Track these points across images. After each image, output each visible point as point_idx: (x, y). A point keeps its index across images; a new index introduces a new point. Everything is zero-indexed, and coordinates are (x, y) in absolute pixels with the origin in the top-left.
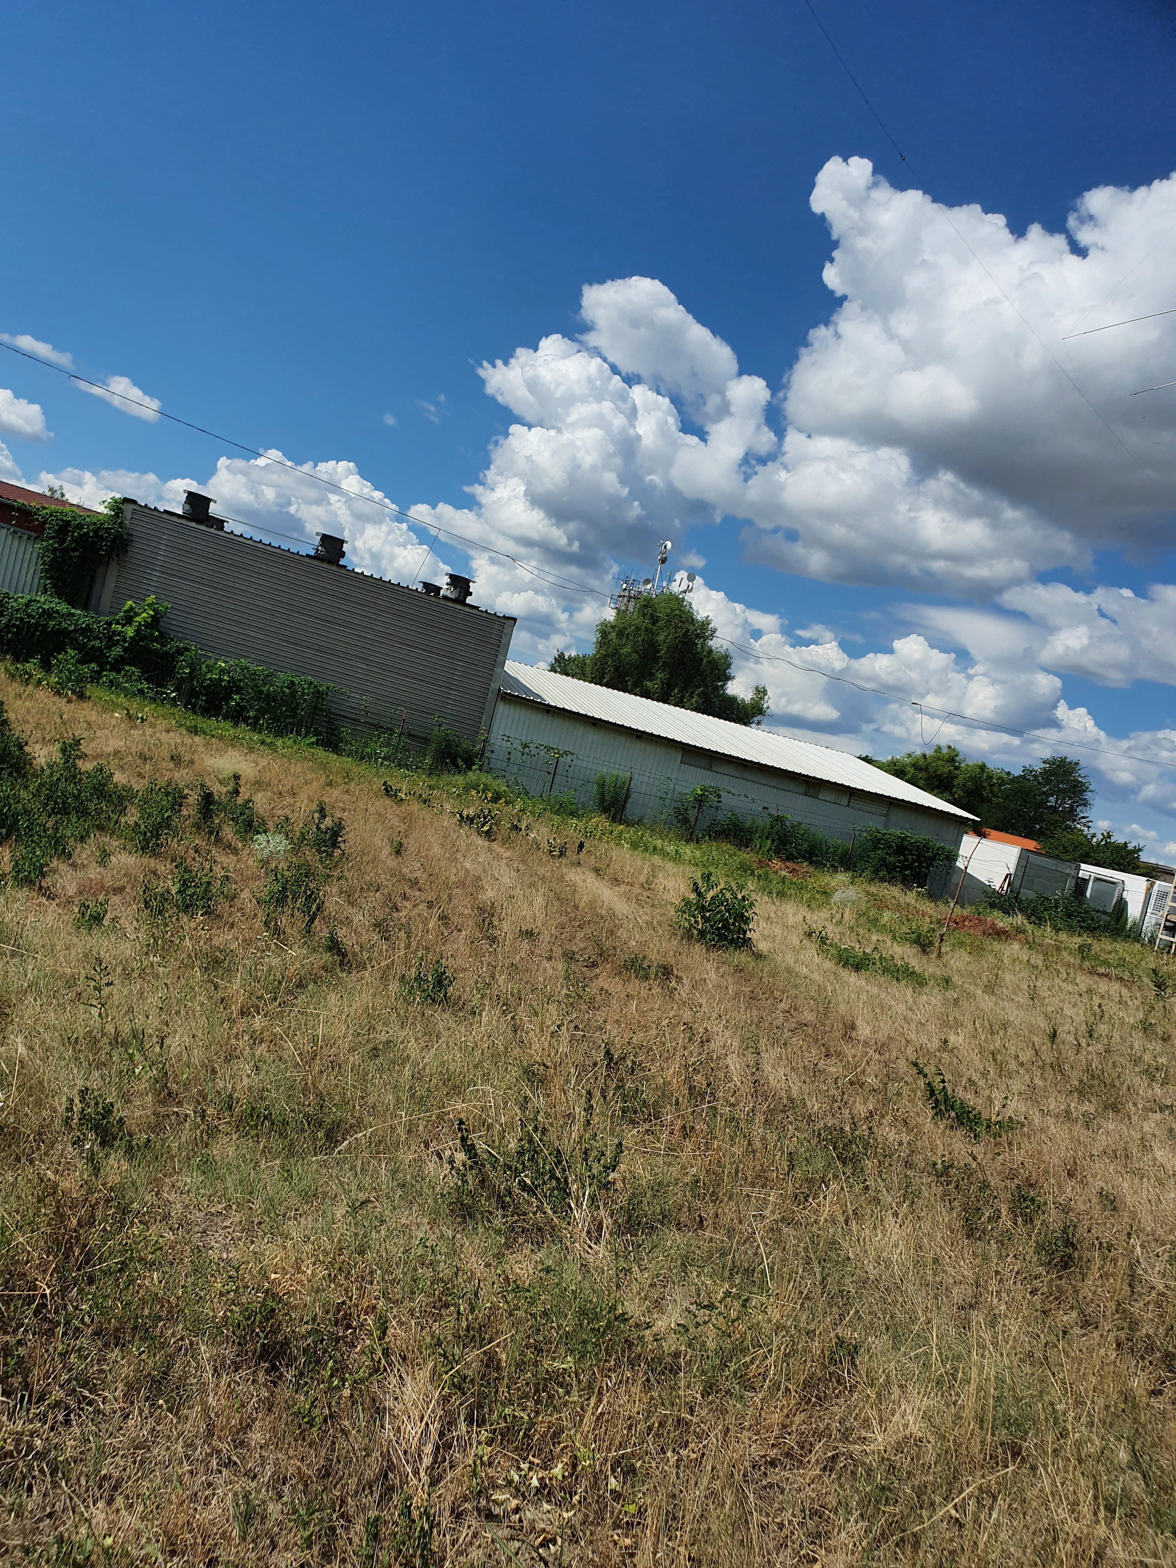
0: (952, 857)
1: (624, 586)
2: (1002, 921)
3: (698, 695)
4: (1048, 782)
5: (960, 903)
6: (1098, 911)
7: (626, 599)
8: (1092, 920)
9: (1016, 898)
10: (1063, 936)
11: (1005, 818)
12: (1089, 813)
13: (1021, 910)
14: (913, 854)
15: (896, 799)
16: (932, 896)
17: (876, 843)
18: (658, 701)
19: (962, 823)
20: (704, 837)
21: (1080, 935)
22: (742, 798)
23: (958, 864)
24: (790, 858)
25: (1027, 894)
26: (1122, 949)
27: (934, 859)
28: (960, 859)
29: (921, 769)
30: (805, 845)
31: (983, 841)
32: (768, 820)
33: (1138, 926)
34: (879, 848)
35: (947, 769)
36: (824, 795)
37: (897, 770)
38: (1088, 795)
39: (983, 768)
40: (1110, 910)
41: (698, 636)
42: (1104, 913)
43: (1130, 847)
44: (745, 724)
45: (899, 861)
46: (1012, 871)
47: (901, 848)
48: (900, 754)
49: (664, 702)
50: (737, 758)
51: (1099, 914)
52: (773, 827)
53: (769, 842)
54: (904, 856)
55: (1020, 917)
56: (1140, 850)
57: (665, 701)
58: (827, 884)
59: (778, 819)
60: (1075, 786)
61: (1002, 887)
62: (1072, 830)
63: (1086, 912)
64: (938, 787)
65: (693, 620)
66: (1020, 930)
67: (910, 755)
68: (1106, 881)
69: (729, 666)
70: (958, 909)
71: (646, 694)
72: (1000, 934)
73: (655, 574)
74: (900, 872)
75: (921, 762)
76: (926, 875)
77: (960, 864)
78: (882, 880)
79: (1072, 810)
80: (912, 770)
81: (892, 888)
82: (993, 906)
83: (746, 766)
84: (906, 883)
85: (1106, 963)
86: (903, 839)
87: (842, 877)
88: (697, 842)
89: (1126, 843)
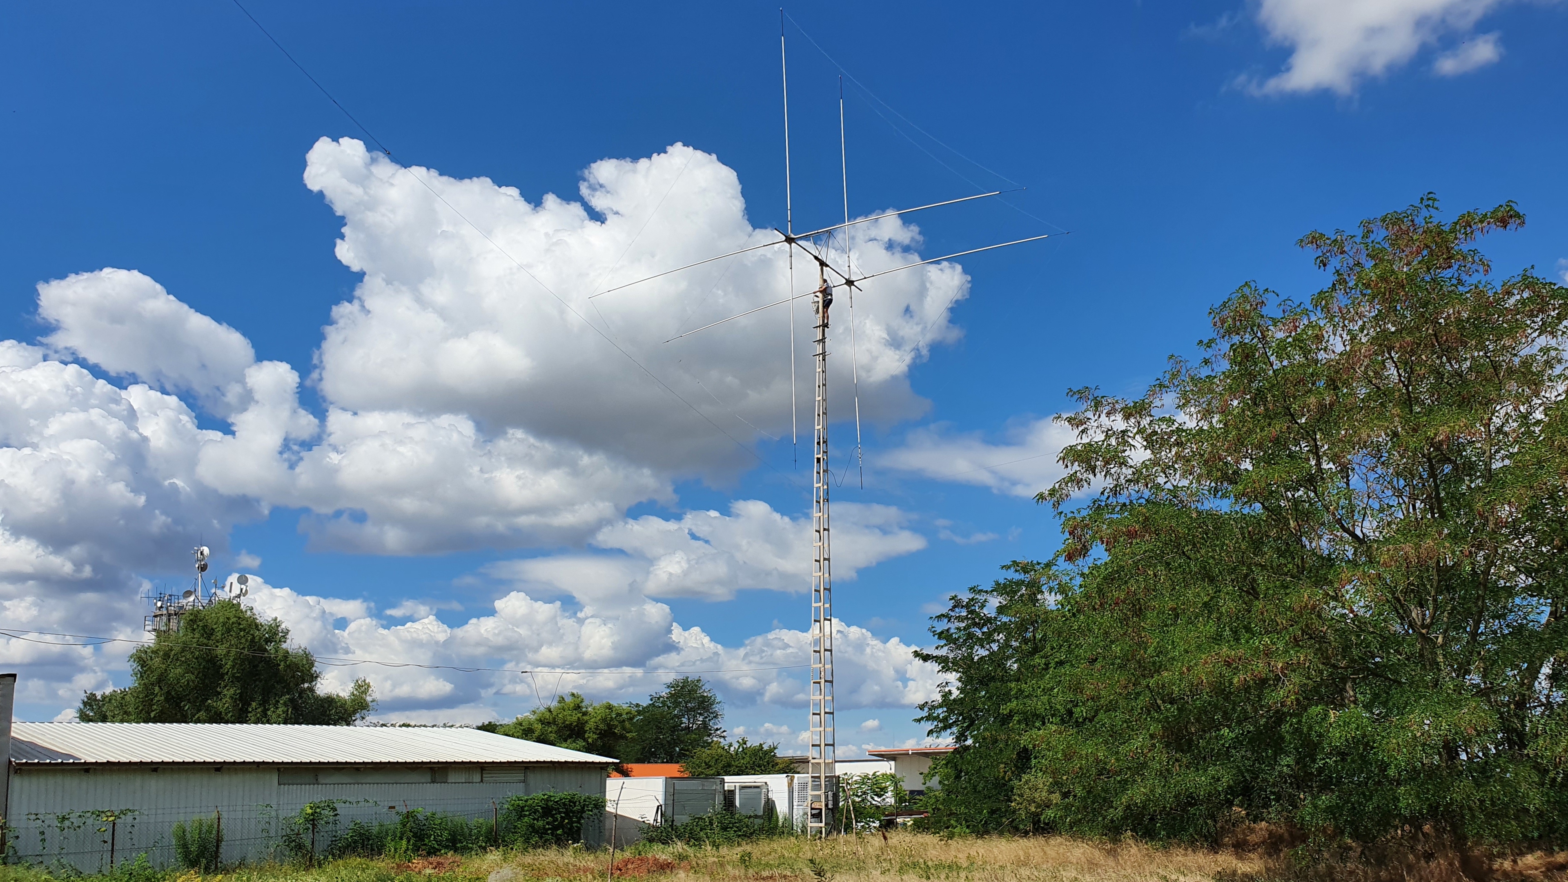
0: (600, 805)
1: (159, 604)
2: (662, 853)
3: (285, 704)
4: (677, 704)
5: (618, 846)
6: (750, 817)
7: (165, 618)
8: (747, 826)
9: (672, 826)
10: (724, 850)
11: (644, 748)
12: (720, 724)
13: (679, 837)
14: (560, 813)
15: (530, 762)
16: (589, 848)
17: (520, 812)
18: (233, 722)
19: (602, 768)
20: (326, 858)
21: (739, 845)
22: (362, 804)
23: (607, 809)
24: (432, 852)
25: (682, 819)
26: (779, 846)
27: (582, 811)
28: (608, 804)
29: (549, 723)
30: (446, 833)
31: (627, 781)
32: (397, 819)
33: (789, 820)
34: (525, 816)
35: (575, 717)
36: (452, 777)
37: (525, 732)
38: (716, 708)
39: (610, 707)
40: (761, 813)
41: (268, 641)
42: (756, 817)
43: (765, 747)
44: (348, 724)
45: (548, 823)
46: (662, 802)
47: (547, 810)
48: (525, 714)
49: (241, 722)
50: (346, 763)
51: (752, 820)
52: (404, 826)
53: (404, 842)
54: (552, 816)
55: (679, 843)
56: (775, 748)
57: (241, 719)
58: (479, 869)
59: (409, 815)
60: (703, 702)
61: (656, 820)
62: (709, 744)
63: (740, 821)
64: (570, 736)
65: (257, 626)
66: (682, 857)
67: (534, 712)
68: (750, 787)
69: (312, 665)
70: (619, 855)
71: (217, 718)
72: (665, 867)
73: (196, 584)
74: (552, 834)
75: (547, 715)
76: (579, 829)
77: (610, 808)
78: (535, 847)
79: (705, 725)
80: (540, 726)
81: (548, 853)
82: (651, 840)
83: (358, 769)
84: (560, 842)
85: (768, 865)
86: (547, 800)
87: (494, 856)
88: (320, 866)
89: (761, 745)
